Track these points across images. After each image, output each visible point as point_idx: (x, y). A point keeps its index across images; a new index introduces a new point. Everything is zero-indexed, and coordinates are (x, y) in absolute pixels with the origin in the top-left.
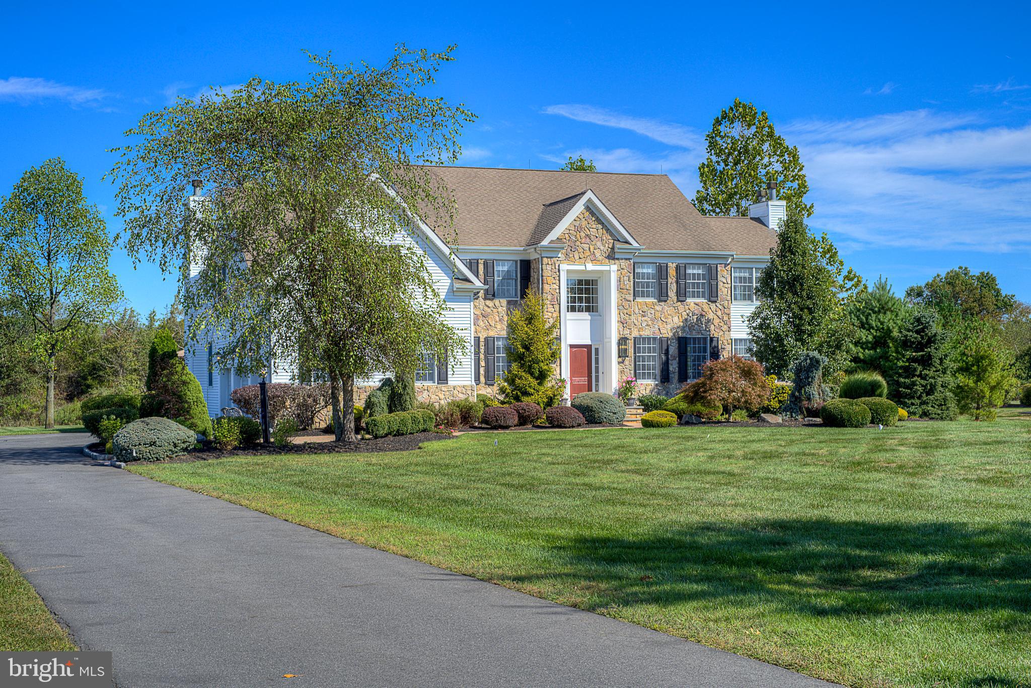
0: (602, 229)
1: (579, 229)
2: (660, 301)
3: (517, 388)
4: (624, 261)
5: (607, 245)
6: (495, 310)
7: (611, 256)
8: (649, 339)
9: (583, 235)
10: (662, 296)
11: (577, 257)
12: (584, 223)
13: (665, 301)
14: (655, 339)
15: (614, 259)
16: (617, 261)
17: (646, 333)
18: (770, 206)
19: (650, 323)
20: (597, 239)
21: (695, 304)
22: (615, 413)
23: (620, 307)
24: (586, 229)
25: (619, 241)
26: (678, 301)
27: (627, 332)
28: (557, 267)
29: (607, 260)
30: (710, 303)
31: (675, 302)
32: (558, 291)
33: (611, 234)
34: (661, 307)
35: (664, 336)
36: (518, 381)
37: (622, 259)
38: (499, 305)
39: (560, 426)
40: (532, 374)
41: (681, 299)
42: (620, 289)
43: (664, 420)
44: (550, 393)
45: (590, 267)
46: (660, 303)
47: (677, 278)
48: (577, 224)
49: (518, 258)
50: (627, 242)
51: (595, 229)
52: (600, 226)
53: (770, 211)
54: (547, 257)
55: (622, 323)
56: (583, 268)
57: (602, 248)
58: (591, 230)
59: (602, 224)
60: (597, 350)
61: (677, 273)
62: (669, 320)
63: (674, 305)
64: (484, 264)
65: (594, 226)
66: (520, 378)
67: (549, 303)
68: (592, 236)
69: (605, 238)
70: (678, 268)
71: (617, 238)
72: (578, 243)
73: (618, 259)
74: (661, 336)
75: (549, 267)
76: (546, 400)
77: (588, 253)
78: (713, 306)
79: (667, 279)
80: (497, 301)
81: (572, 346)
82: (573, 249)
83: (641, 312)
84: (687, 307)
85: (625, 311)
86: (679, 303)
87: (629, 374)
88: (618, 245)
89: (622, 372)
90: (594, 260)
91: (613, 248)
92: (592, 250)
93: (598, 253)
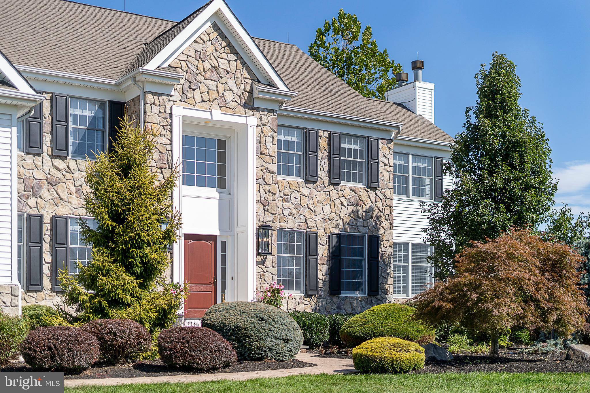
0: (236, 61)
1: (201, 56)
2: (307, 181)
3: (101, 292)
4: (265, 113)
5: (242, 87)
6: (68, 176)
7: (249, 103)
8: (293, 233)
9: (207, 66)
10: (310, 174)
11: (198, 98)
12: (210, 48)
13: (314, 182)
14: (299, 233)
15: (252, 108)
16: (256, 113)
17: (291, 223)
18: (417, 88)
19: (294, 211)
20: (228, 76)
21: (351, 190)
22: (287, 341)
23: (260, 180)
24: (212, 57)
25: (259, 81)
26: (331, 183)
27: (269, 217)
28: (168, 111)
29: (242, 110)
30: (369, 190)
31: (327, 184)
32: (169, 147)
33: (249, 71)
34: (309, 190)
35: (312, 230)
36: (102, 280)
37: (263, 110)
38: (76, 168)
40: (129, 268)
41: (334, 181)
42: (260, 154)
43: (405, 356)
44: (162, 303)
45: (218, 115)
46: (307, 185)
47: (329, 153)
48: (199, 47)
49: (107, 97)
50: (271, 85)
52: (233, 57)
53: (418, 94)
54: (152, 93)
55: (263, 203)
56: (207, 116)
57: (235, 90)
58: (219, 60)
59: (237, 54)
60: (224, 243)
61: (329, 145)
62: (319, 209)
63: (325, 190)
64: (52, 100)
65: (224, 55)
66: (107, 274)
67: (155, 164)
68: (221, 70)
69: (239, 75)
70: (330, 138)
71: (257, 76)
72: (200, 78)
73: (258, 109)
74: (308, 230)
75: (156, 109)
76: (154, 315)
77: (215, 95)
78: (372, 194)
79: (317, 152)
80: (71, 162)
81: (188, 237)
82: (192, 85)
83: (282, 195)
84: (341, 193)
85: (267, 187)
86: (332, 187)
87: (272, 279)
88: (258, 87)
89: (261, 277)
90: (224, 106)
91: (251, 92)
92: (221, 90)
93: (229, 97)
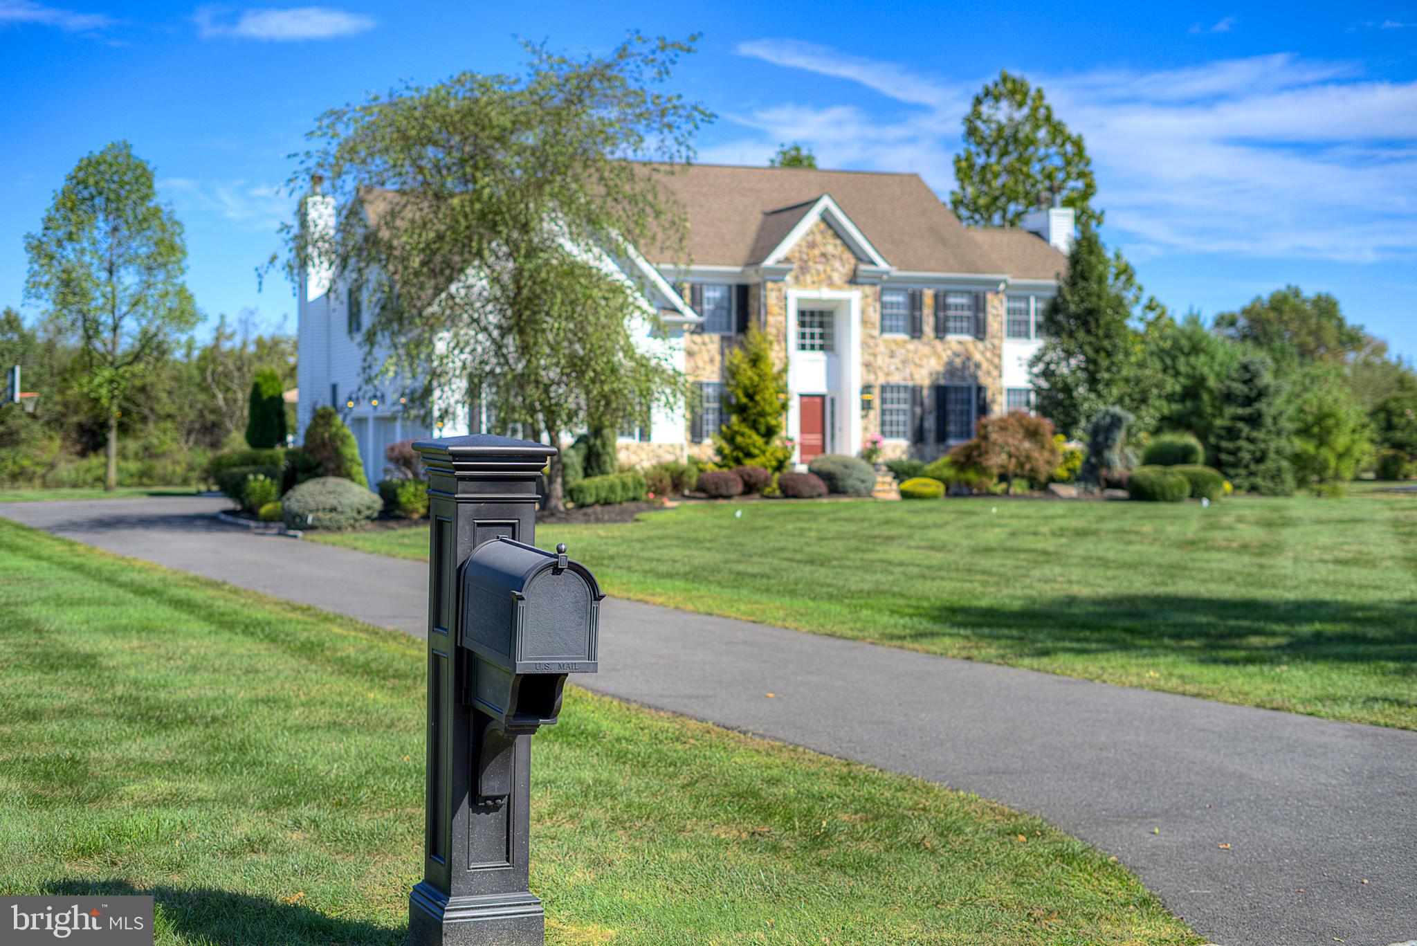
0: (841, 245)
1: (812, 245)
2: (913, 337)
3: (737, 447)
4: (868, 287)
5: (847, 267)
6: (704, 348)
7: (853, 280)
8: (898, 387)
9: (817, 252)
10: (915, 331)
11: (809, 280)
12: (818, 238)
13: (920, 338)
14: (906, 387)
15: (856, 284)
16: (859, 287)
17: (896, 379)
18: (1052, 216)
19: (900, 366)
20: (835, 259)
21: (957, 342)
22: (863, 481)
23: (864, 345)
24: (821, 245)
25: (862, 260)
26: (937, 337)
27: (872, 377)
28: (784, 294)
29: (847, 286)
30: (976, 341)
31: (932, 339)
32: (784, 323)
33: (854, 253)
34: (914, 345)
35: (918, 383)
36: (739, 439)
37: (866, 285)
38: (710, 341)
39: (795, 496)
40: (757, 430)
41: (940, 335)
42: (865, 322)
43: (928, 490)
44: (780, 455)
45: (826, 293)
46: (913, 341)
47: (935, 309)
48: (810, 238)
49: (734, 282)
50: (873, 263)
51: (832, 246)
52: (838, 242)
53: (1052, 222)
54: (771, 281)
55: (867, 365)
56: (816, 295)
57: (841, 270)
58: (827, 246)
59: (842, 239)
60: (833, 401)
61: (934, 302)
62: (925, 364)
63: (931, 344)
65: (831, 242)
66: (743, 435)
67: (773, 339)
68: (828, 255)
69: (844, 257)
70: (936, 297)
71: (861, 257)
72: (810, 263)
73: (861, 284)
74: (913, 383)
75: (774, 294)
76: (774, 463)
77: (823, 276)
78: (980, 345)
79: (922, 310)
80: (706, 337)
81: (802, 396)
82: (804, 269)
83: (889, 352)
84: (947, 346)
85: (870, 351)
86: (937, 341)
87: (875, 432)
88: (861, 266)
89: (866, 429)
90: (831, 284)
91: (855, 270)
92: (828, 272)
93: (836, 277)
